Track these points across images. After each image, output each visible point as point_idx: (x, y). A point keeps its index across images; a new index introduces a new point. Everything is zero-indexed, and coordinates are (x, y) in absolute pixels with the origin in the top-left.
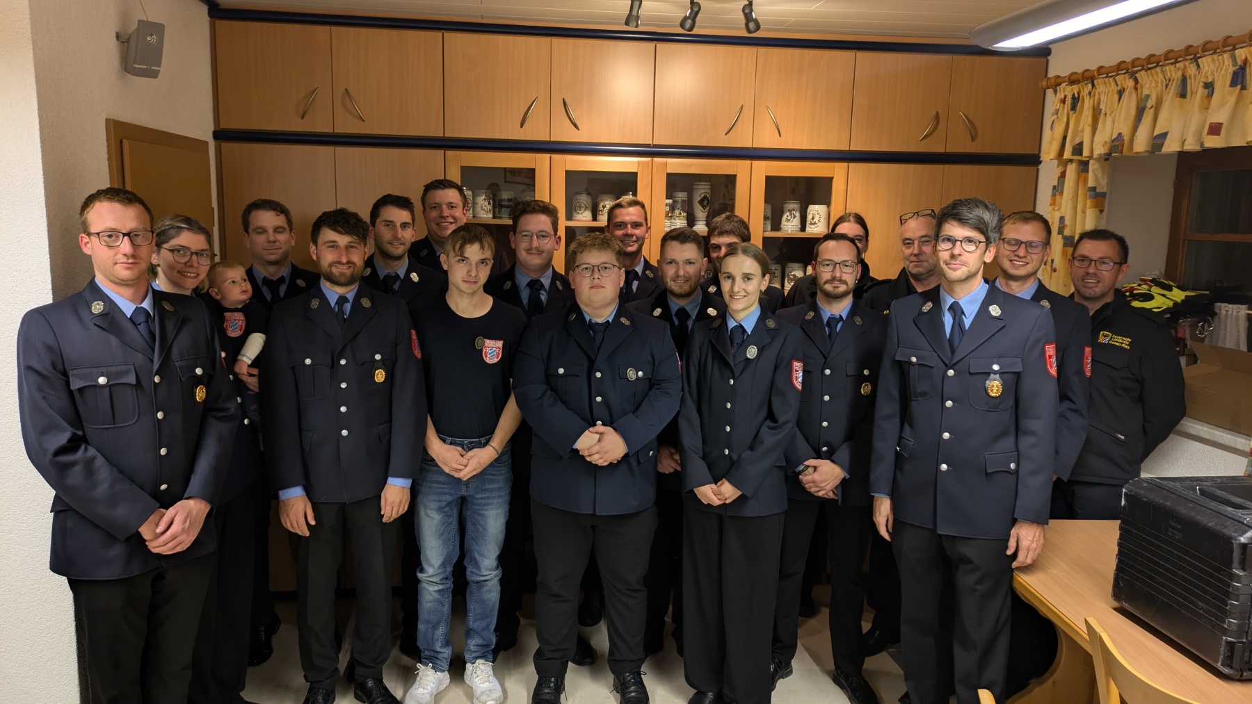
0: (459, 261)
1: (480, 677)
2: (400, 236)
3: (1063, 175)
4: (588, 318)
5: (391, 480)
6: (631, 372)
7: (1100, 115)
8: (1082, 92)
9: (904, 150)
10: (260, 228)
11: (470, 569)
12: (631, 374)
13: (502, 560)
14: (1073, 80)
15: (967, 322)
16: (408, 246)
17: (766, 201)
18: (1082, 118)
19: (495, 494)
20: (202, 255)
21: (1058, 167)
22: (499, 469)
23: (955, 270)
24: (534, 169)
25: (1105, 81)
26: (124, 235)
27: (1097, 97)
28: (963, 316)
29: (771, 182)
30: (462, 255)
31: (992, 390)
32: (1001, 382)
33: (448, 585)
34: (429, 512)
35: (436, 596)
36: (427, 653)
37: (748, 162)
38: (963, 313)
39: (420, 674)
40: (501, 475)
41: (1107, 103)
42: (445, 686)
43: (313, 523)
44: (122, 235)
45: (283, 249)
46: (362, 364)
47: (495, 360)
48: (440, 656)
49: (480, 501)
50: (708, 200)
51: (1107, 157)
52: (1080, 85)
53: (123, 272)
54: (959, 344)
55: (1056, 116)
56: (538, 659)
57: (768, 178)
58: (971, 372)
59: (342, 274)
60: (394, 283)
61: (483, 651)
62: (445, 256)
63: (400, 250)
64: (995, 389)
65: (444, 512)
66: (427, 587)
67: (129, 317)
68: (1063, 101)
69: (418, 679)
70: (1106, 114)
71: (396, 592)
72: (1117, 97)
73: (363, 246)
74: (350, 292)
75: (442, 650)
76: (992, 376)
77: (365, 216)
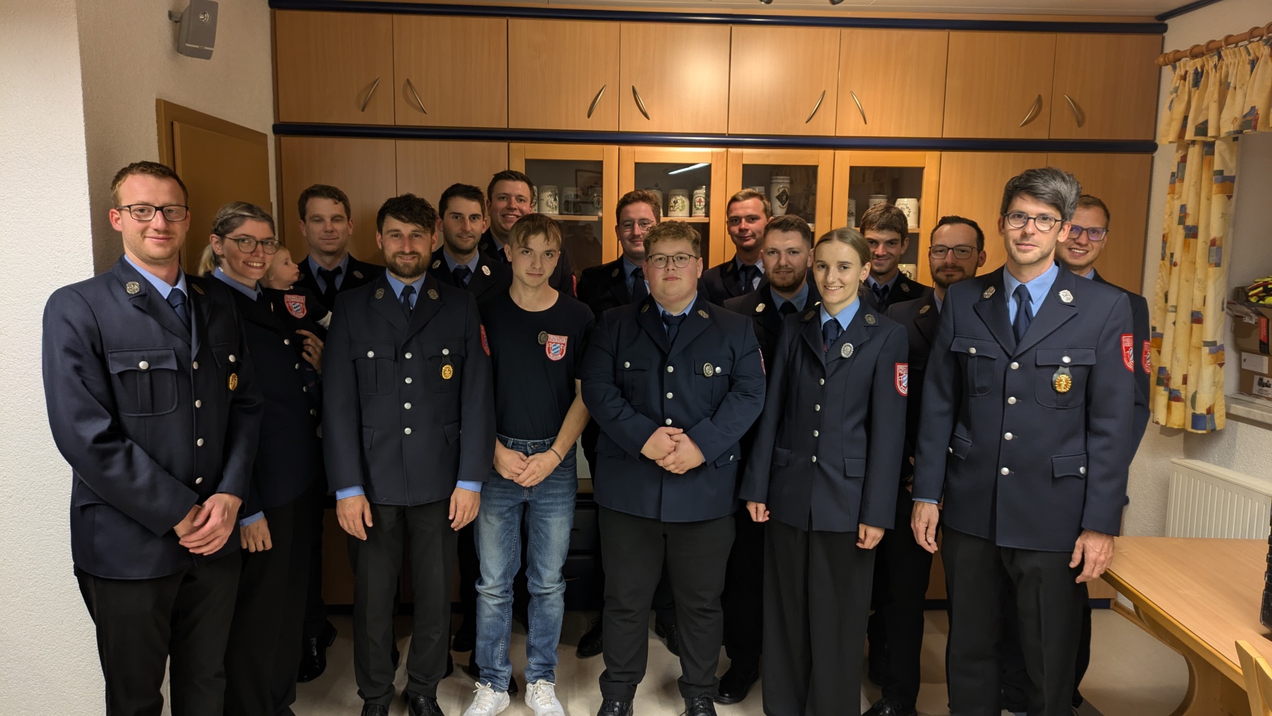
0: (523, 252)
1: (542, 698)
2: (469, 229)
3: (1184, 160)
4: (661, 309)
5: (460, 484)
6: (708, 367)
7: (1228, 89)
8: (1206, 66)
9: (1003, 137)
10: (318, 216)
11: (531, 580)
12: (708, 370)
13: (566, 572)
14: (1195, 53)
15: (1035, 308)
16: (478, 238)
17: (850, 197)
18: (1206, 95)
19: (560, 500)
20: (267, 243)
21: (1177, 151)
22: (564, 473)
23: (1025, 251)
24: (602, 162)
25: (1234, 51)
26: (157, 209)
27: (1224, 69)
28: (1030, 302)
29: (857, 174)
30: (526, 245)
31: (1060, 385)
32: (1071, 376)
33: (509, 599)
34: (489, 517)
35: (496, 610)
36: (486, 671)
37: (831, 152)
38: (1030, 298)
39: (478, 693)
40: (565, 480)
41: (1237, 74)
42: (504, 707)
43: (370, 524)
44: (154, 209)
45: (341, 238)
46: (430, 359)
47: (559, 357)
48: (499, 675)
49: (542, 507)
50: (787, 196)
51: (1236, 137)
52: (1204, 58)
53: (153, 247)
54: (1025, 333)
55: (1174, 95)
56: (603, 680)
57: (851, 168)
58: (1039, 364)
59: (406, 265)
60: (464, 277)
61: (544, 671)
62: (509, 247)
63: (469, 243)
64: (1063, 383)
65: (505, 518)
66: (487, 601)
67: (166, 298)
68: (1184, 78)
69: (476, 698)
70: (1235, 88)
71: (455, 608)
72: (1248, 67)
73: (429, 235)
74: (417, 283)
75: (502, 669)
76: (1061, 369)
77: (434, 203)
